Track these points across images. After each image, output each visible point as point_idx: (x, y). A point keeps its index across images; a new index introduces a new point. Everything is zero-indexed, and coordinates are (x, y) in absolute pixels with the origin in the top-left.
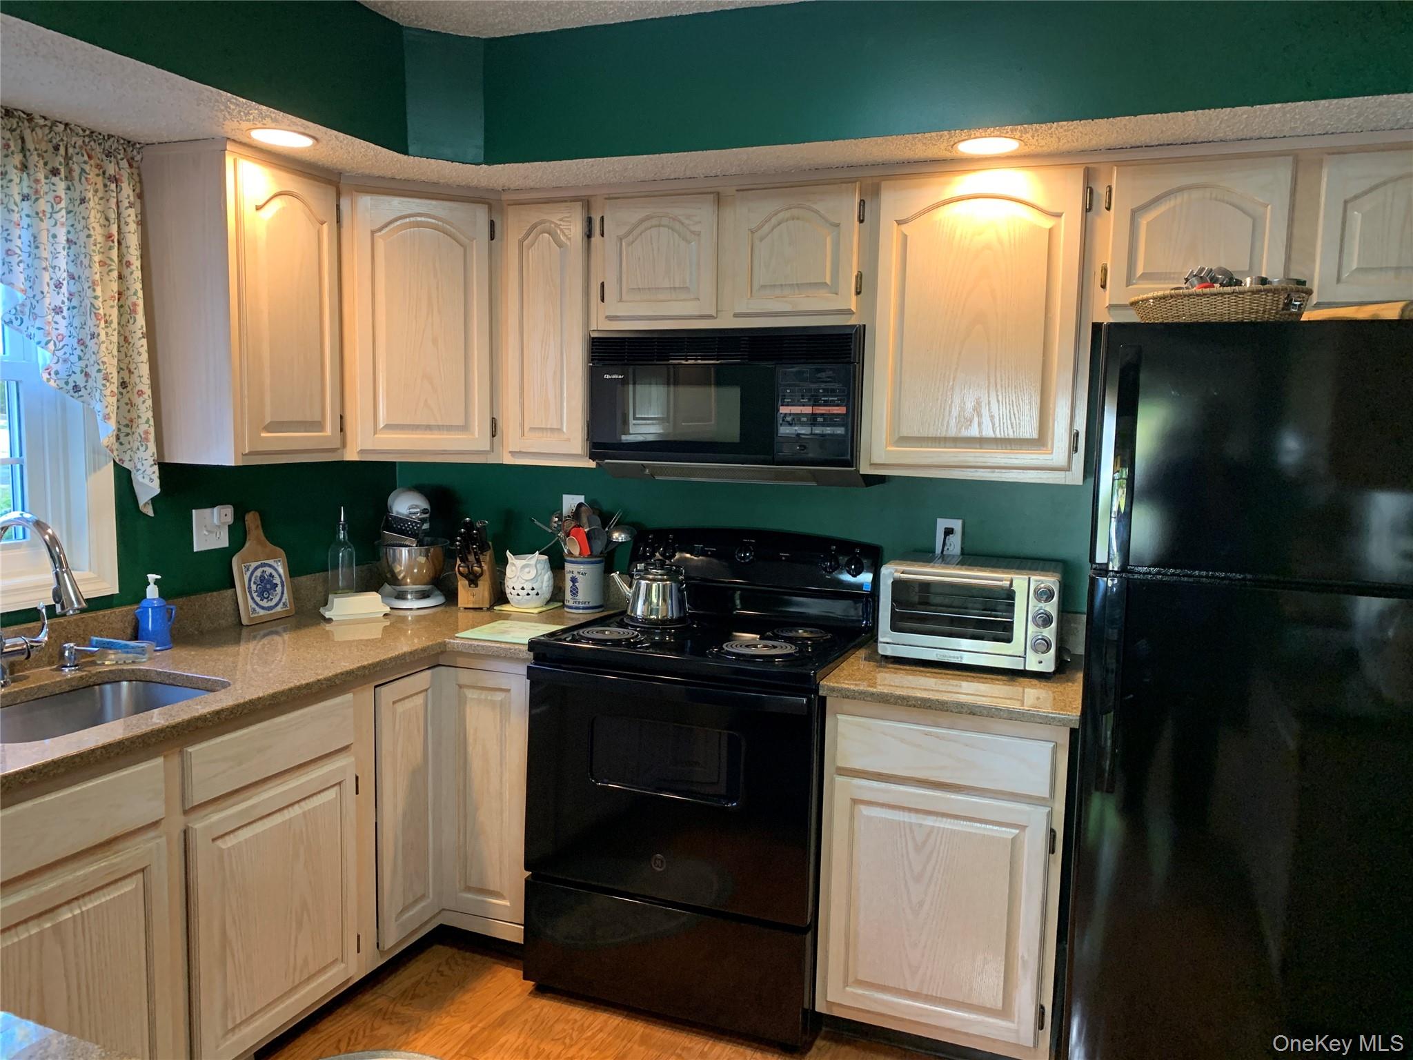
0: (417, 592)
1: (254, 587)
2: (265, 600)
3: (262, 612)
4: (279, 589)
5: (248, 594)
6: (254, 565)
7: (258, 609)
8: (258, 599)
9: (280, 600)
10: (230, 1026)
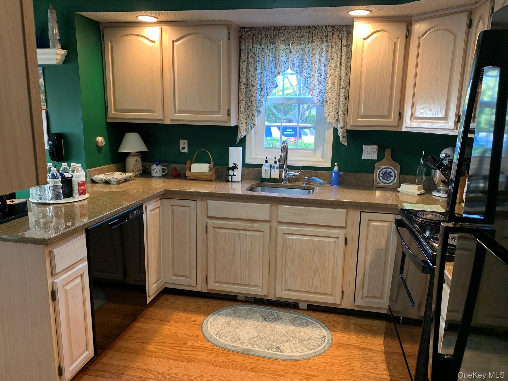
0: (445, 190)
1: (381, 175)
2: (385, 180)
3: (382, 184)
4: (393, 178)
5: (378, 177)
6: (383, 167)
7: (380, 182)
8: (382, 179)
9: (392, 181)
10: (286, 288)
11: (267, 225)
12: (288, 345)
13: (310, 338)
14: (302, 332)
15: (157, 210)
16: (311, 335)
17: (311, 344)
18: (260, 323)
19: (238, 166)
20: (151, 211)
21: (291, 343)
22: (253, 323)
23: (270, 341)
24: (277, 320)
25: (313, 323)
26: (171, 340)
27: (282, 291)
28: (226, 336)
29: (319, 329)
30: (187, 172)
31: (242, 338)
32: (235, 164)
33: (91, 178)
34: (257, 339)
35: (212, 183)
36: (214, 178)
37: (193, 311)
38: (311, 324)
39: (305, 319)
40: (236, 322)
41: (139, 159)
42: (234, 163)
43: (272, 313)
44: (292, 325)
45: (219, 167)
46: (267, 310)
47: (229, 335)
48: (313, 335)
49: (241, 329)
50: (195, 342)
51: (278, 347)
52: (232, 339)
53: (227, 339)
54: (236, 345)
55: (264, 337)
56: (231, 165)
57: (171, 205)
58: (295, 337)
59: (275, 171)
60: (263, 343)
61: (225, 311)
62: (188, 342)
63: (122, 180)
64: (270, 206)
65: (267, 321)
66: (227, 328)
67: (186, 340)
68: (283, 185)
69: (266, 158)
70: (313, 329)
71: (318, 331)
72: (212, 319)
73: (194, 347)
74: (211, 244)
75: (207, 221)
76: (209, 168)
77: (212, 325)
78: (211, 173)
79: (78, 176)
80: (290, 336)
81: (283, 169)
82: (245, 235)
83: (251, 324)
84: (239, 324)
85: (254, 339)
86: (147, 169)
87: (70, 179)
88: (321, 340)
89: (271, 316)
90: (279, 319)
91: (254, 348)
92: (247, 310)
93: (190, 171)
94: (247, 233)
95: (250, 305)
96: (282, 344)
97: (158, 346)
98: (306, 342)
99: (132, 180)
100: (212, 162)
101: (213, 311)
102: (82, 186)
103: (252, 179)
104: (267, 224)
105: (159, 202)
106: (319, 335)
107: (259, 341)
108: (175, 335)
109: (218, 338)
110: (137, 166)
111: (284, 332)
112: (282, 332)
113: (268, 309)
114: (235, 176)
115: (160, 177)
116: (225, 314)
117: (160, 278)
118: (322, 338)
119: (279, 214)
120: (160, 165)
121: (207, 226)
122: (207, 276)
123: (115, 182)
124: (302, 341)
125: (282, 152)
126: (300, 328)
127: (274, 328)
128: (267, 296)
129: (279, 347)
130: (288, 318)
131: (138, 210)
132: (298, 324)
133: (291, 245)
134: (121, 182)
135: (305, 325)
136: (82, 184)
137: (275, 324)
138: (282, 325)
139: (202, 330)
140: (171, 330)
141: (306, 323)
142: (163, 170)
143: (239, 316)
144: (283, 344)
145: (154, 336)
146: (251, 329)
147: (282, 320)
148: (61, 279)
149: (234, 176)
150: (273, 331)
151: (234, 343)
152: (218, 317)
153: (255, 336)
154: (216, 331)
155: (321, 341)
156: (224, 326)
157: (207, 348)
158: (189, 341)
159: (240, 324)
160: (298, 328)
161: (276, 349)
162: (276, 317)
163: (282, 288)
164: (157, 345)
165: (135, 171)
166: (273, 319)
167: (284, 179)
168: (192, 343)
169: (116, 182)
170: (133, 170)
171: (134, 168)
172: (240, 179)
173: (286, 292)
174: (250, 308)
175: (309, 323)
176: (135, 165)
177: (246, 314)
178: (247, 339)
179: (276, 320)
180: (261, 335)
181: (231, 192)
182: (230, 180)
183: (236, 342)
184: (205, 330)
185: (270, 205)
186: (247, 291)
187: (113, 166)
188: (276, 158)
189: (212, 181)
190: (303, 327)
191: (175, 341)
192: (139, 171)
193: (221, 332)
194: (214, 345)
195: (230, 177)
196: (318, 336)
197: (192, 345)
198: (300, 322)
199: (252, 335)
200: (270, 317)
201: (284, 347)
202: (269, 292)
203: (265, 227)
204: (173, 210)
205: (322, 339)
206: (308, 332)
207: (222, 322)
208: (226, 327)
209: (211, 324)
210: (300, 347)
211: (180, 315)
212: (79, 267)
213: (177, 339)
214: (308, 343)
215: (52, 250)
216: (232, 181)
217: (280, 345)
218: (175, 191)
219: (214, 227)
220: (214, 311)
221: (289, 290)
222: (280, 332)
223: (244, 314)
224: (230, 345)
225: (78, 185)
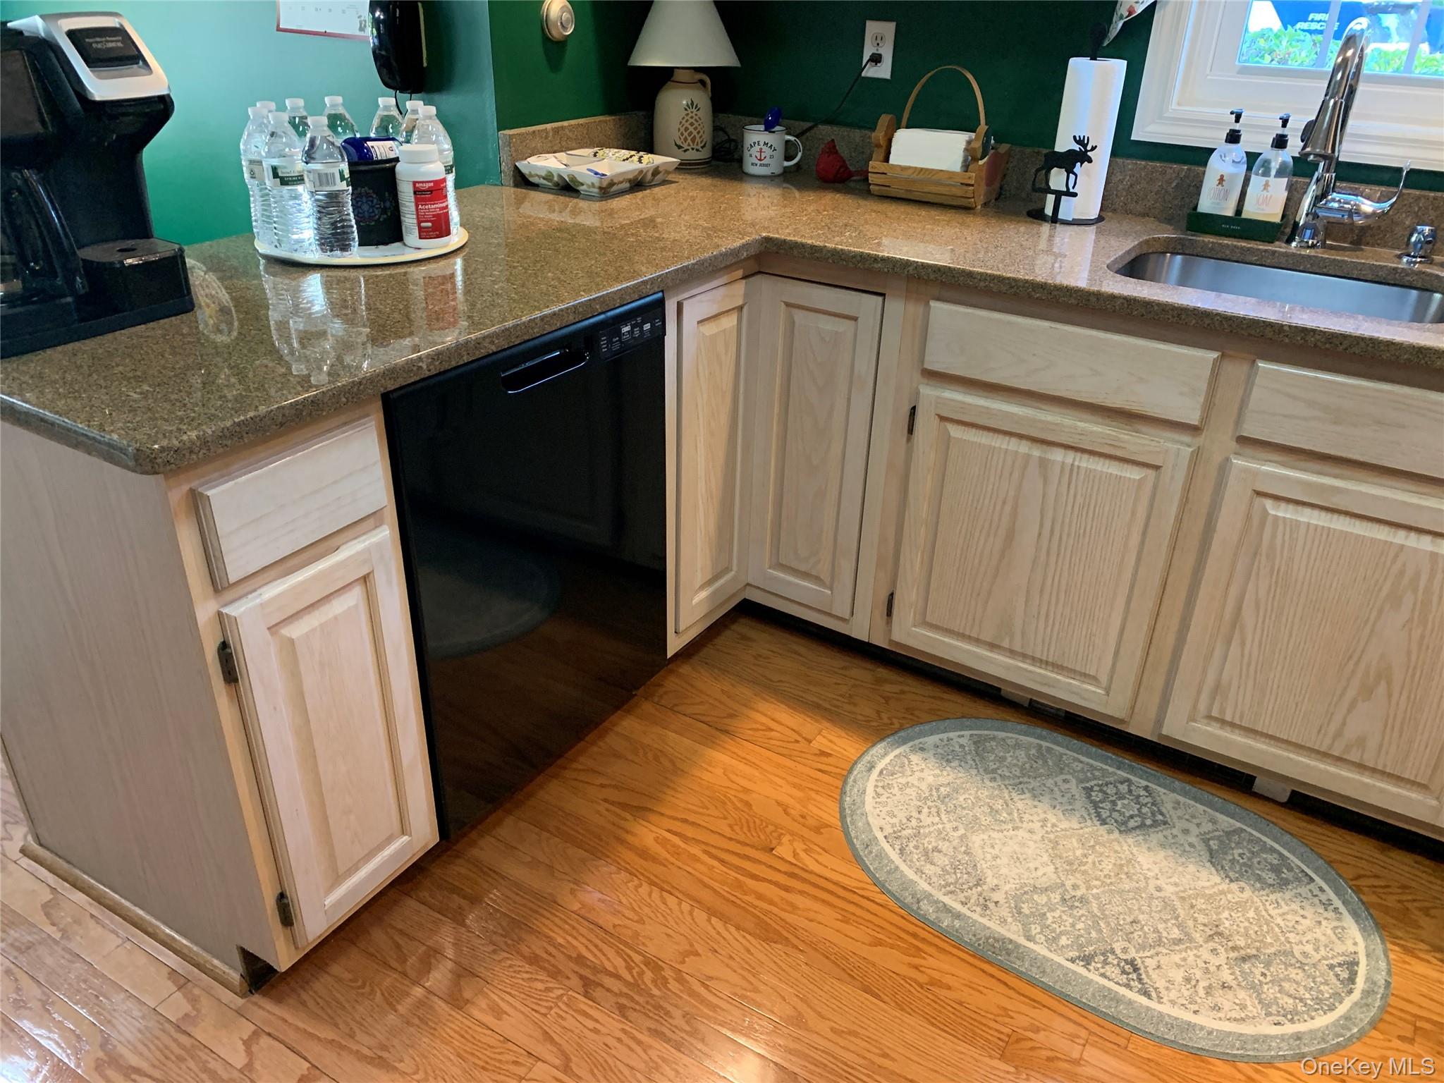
10: (1215, 713)
11: (1182, 443)
12: (1178, 966)
13: (1285, 953)
14: (1251, 914)
15: (730, 322)
16: (1292, 936)
17: (1286, 985)
18: (1076, 826)
19: (1093, 148)
20: (699, 322)
21: (1191, 959)
22: (1045, 820)
23: (1102, 925)
24: (1151, 826)
25: (1305, 880)
26: (725, 818)
27: (1194, 721)
28: (926, 853)
29: (1331, 914)
30: (874, 165)
31: (991, 881)
32: (1080, 141)
33: (516, 167)
34: (1049, 899)
35: (969, 219)
36: (981, 199)
37: (826, 709)
38: (1298, 879)
39: (1273, 850)
40: (978, 798)
41: (702, 99)
42: (1080, 134)
43: (1133, 788)
44: (1208, 864)
45: (1010, 150)
46: (1111, 770)
47: (940, 851)
48: (1301, 942)
49: (994, 835)
50: (805, 851)
51: (1132, 962)
52: (948, 873)
53: (928, 866)
54: (958, 907)
55: (1081, 899)
56: (1064, 143)
57: (788, 305)
58: (1216, 933)
59: (1266, 186)
60: (1073, 925)
61: (944, 736)
62: (780, 844)
63: (622, 182)
64: (1215, 360)
65: (1104, 822)
66: (939, 815)
67: (775, 834)
68: (1294, 255)
69: (1237, 120)
70: (1302, 908)
71: (1324, 923)
72: (887, 760)
73: (797, 871)
74: (922, 485)
75: (917, 389)
76: (966, 150)
77: (883, 787)
78: (972, 177)
79: (418, 159)
80: (1195, 920)
81: (1311, 176)
82: (1071, 470)
83: (1035, 818)
84: (987, 810)
85: (1036, 897)
86: (734, 140)
87: (389, 168)
88: (1337, 976)
89: (1126, 802)
90: (1155, 824)
91: (1029, 938)
92: (1033, 751)
93: (887, 159)
94: (1084, 464)
95: (1044, 733)
96: (1153, 952)
97: (675, 834)
98: (1260, 968)
99: (664, 182)
100: (983, 127)
101: (897, 726)
102: (430, 200)
103: (1144, 215)
104: (1186, 438)
105: (740, 287)
106: (1326, 946)
107: (1057, 914)
108: (741, 800)
109: (894, 855)
110: (691, 129)
111: (1169, 890)
112: (1159, 889)
113: (1119, 768)
114: (1075, 195)
115: (771, 178)
116: (939, 750)
117: (727, 570)
118: (1340, 965)
119: (1253, 404)
120: (778, 128)
121: (914, 408)
122: (892, 595)
123: (592, 189)
124: (1244, 959)
125: (1331, 90)
126: (1242, 890)
127: (1129, 861)
128: (1122, 721)
129: (1139, 961)
130: (1198, 825)
131: (639, 319)
132: (1238, 868)
133: (1279, 547)
134: (615, 188)
135: (1270, 877)
136: (431, 191)
137: (1138, 844)
138: (1166, 858)
139: (841, 802)
140: (733, 777)
141: (1276, 870)
142: (786, 149)
143: (994, 771)
144: (1157, 954)
145: (669, 787)
146: (1031, 843)
147: (1167, 833)
148: (258, 601)
149: (1068, 194)
150: (1123, 876)
151: (951, 892)
152: (915, 758)
153: (1043, 882)
154: (894, 820)
155: (1334, 980)
156: (929, 803)
157: (845, 888)
158: (785, 839)
159: (993, 812)
160: (1234, 886)
161: (1124, 972)
162: (1145, 810)
163: (1195, 707)
164: (669, 831)
165: (686, 147)
166: (1132, 817)
167: (1305, 226)
168: (795, 855)
169: (596, 190)
170: (679, 143)
171: (682, 134)
172: (1094, 213)
173: (1208, 725)
174: (1045, 744)
175: (1286, 874)
176: (687, 125)
177: (1022, 769)
178: (1007, 887)
179: (1142, 826)
180: (1068, 884)
181: (1041, 273)
182: (1049, 211)
183: (962, 891)
184: (854, 803)
185: (1215, 355)
186: (1041, 684)
187: (606, 123)
188: (1285, 122)
189: (967, 209)
190: (1258, 885)
191: (736, 828)
192: (699, 147)
193: (910, 831)
194: (877, 882)
195: (1051, 198)
196: (1323, 952)
197: (794, 861)
198: (1249, 859)
199: (1034, 875)
200: (1119, 803)
201: (1159, 967)
202: (1133, 708)
203: (1174, 449)
204: (791, 324)
205: (1337, 969)
206: (1279, 920)
207: (924, 786)
208: (934, 810)
209: (880, 784)
210: (1230, 988)
211: (778, 715)
212: (350, 550)
213: (744, 821)
214: (1269, 978)
215: (200, 490)
216: (1055, 219)
217: (1141, 954)
218: (803, 245)
219: (943, 419)
220: (901, 728)
221: (1223, 722)
222: (1151, 889)
223: (1015, 765)
224: (937, 902)
225: (415, 193)
